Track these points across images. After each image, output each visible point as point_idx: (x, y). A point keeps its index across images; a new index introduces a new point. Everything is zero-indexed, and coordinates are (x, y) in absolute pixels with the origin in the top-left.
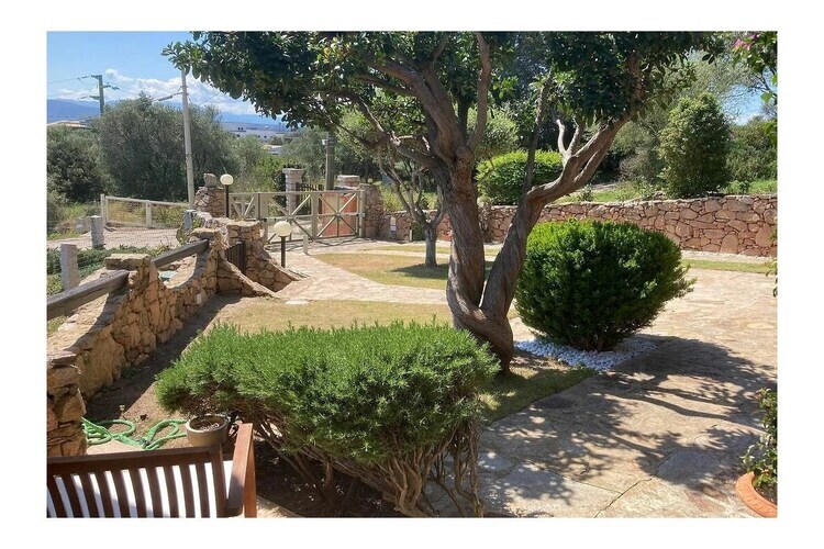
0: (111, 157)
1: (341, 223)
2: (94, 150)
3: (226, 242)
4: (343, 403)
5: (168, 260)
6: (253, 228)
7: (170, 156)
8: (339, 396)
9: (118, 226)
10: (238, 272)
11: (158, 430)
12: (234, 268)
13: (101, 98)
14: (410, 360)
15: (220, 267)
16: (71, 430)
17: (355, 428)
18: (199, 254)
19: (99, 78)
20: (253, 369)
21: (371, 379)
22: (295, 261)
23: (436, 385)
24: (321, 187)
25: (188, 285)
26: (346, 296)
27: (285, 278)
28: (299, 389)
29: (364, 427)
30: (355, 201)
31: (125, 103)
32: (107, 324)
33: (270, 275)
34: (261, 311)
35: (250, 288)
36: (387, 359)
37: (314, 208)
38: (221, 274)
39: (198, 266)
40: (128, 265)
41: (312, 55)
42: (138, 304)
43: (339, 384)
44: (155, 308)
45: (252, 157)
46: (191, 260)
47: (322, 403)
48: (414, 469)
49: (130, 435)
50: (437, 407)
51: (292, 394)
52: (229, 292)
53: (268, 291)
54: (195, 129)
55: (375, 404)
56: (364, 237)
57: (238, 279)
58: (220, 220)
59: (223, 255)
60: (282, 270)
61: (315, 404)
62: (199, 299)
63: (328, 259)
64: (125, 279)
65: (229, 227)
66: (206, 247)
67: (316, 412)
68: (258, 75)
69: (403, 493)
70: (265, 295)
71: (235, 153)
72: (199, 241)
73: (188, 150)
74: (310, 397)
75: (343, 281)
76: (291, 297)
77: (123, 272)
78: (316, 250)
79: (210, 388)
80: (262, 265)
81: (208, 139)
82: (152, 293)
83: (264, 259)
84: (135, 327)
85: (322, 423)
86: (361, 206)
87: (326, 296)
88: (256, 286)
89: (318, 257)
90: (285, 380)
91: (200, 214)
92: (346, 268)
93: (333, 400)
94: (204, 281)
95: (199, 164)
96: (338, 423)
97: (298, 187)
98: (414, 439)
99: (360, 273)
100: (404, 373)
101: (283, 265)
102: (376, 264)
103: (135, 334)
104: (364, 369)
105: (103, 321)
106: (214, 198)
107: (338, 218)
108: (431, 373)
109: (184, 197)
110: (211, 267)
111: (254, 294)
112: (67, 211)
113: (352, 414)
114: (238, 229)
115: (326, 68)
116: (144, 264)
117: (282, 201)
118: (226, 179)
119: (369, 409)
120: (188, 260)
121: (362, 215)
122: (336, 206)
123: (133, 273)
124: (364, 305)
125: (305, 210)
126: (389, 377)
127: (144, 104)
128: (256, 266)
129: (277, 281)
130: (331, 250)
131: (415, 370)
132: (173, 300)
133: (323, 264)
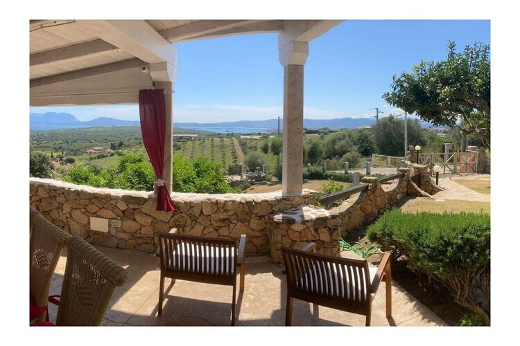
0: (377, 139)
1: (468, 166)
2: (372, 137)
3: (412, 173)
4: (433, 249)
5: (386, 180)
6: (424, 168)
7: (399, 139)
8: (431, 245)
9: (378, 166)
10: (416, 186)
11: (370, 249)
12: (414, 184)
13: (377, 117)
14: (465, 230)
15: (409, 184)
16: (335, 243)
17: (437, 261)
18: (400, 178)
19: (377, 109)
20: (399, 229)
21: (446, 239)
22: (443, 183)
23: (477, 243)
24: (460, 151)
25: (394, 191)
26: (462, 199)
27: (437, 190)
28: (416, 240)
29: (441, 261)
30: (474, 156)
31: (385, 118)
32: (358, 204)
33: (430, 188)
34: (423, 203)
35: (420, 193)
36: (454, 230)
37: (455, 160)
38: (409, 187)
39: (399, 183)
40: (369, 181)
41: (438, 95)
42: (371, 197)
43: (431, 240)
44: (379, 199)
45: (432, 139)
46: (397, 180)
47: (424, 247)
48: (465, 282)
49: (360, 249)
50: (476, 254)
51: (412, 242)
52: (412, 194)
53: (429, 195)
54: (409, 128)
55: (446, 251)
56: (478, 172)
57: (416, 189)
58: (414, 164)
59: (410, 179)
60: (436, 186)
61: (421, 248)
62: (398, 197)
63: (460, 182)
64: (367, 187)
65: (415, 168)
66: (403, 176)
67: (421, 251)
68: (417, 104)
69: (459, 293)
70: (427, 196)
71: (425, 137)
72: (400, 173)
73: (406, 136)
74: (420, 245)
75: (463, 192)
76: (438, 198)
77: (367, 184)
78: (455, 177)
79: (384, 235)
80: (427, 184)
81: (415, 131)
82: (378, 193)
83: (429, 181)
84: (369, 206)
85: (424, 257)
86: (477, 159)
87: (453, 198)
88: (423, 192)
89: (455, 181)
90: (410, 236)
91: (406, 162)
92: (467, 186)
93: (428, 247)
94: (401, 189)
95: (410, 142)
96: (431, 258)
97: (450, 151)
98: (465, 268)
99: (472, 188)
100: (461, 236)
101: (437, 184)
102: (480, 184)
103: (369, 209)
104: (443, 234)
105: (357, 203)
106: (412, 155)
107: (466, 164)
108: (474, 237)
109: (403, 155)
110: (405, 183)
111: (422, 196)
112: (361, 160)
113: (437, 254)
114: (418, 168)
115: (443, 100)
116: (375, 181)
117: (442, 156)
118: (418, 148)
119: (443, 253)
120: (396, 180)
121: (477, 162)
122: (466, 159)
123: (371, 184)
124: (470, 202)
125: (451, 161)
126: (454, 238)
127: (391, 118)
128: (425, 184)
129: (433, 191)
130: (462, 178)
131: (467, 235)
132: (387, 197)
133: (456, 184)
